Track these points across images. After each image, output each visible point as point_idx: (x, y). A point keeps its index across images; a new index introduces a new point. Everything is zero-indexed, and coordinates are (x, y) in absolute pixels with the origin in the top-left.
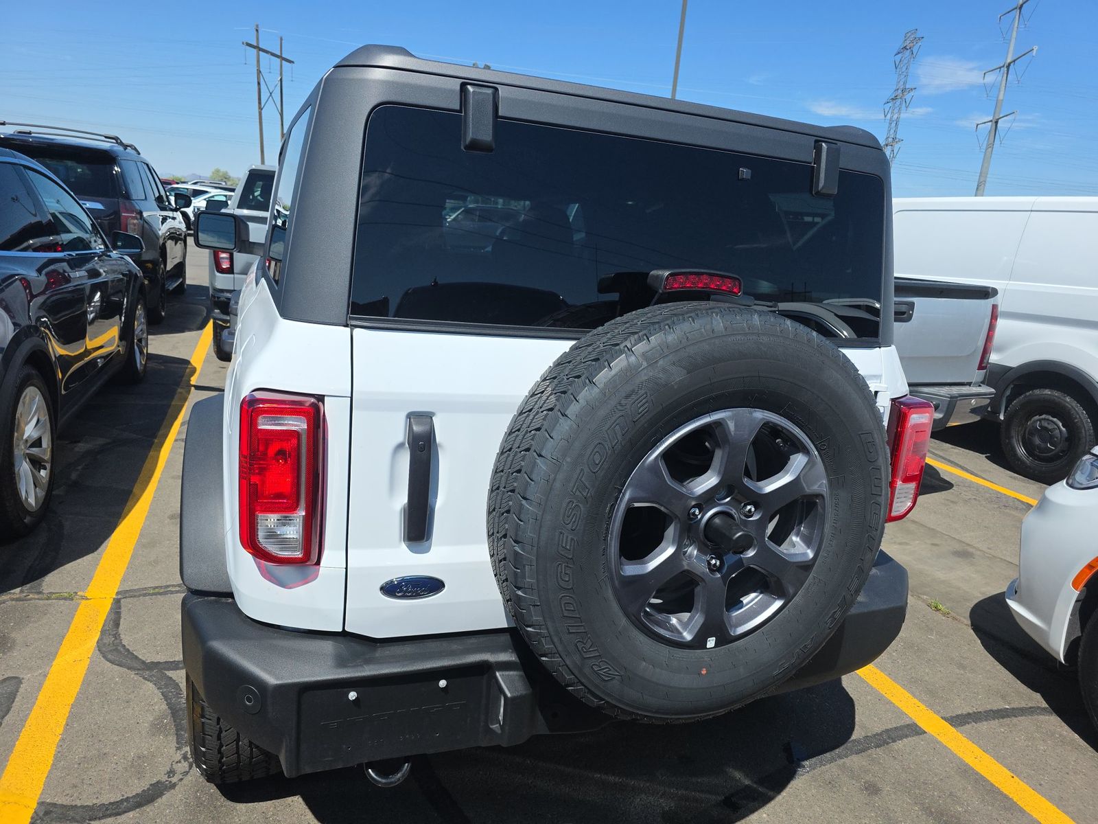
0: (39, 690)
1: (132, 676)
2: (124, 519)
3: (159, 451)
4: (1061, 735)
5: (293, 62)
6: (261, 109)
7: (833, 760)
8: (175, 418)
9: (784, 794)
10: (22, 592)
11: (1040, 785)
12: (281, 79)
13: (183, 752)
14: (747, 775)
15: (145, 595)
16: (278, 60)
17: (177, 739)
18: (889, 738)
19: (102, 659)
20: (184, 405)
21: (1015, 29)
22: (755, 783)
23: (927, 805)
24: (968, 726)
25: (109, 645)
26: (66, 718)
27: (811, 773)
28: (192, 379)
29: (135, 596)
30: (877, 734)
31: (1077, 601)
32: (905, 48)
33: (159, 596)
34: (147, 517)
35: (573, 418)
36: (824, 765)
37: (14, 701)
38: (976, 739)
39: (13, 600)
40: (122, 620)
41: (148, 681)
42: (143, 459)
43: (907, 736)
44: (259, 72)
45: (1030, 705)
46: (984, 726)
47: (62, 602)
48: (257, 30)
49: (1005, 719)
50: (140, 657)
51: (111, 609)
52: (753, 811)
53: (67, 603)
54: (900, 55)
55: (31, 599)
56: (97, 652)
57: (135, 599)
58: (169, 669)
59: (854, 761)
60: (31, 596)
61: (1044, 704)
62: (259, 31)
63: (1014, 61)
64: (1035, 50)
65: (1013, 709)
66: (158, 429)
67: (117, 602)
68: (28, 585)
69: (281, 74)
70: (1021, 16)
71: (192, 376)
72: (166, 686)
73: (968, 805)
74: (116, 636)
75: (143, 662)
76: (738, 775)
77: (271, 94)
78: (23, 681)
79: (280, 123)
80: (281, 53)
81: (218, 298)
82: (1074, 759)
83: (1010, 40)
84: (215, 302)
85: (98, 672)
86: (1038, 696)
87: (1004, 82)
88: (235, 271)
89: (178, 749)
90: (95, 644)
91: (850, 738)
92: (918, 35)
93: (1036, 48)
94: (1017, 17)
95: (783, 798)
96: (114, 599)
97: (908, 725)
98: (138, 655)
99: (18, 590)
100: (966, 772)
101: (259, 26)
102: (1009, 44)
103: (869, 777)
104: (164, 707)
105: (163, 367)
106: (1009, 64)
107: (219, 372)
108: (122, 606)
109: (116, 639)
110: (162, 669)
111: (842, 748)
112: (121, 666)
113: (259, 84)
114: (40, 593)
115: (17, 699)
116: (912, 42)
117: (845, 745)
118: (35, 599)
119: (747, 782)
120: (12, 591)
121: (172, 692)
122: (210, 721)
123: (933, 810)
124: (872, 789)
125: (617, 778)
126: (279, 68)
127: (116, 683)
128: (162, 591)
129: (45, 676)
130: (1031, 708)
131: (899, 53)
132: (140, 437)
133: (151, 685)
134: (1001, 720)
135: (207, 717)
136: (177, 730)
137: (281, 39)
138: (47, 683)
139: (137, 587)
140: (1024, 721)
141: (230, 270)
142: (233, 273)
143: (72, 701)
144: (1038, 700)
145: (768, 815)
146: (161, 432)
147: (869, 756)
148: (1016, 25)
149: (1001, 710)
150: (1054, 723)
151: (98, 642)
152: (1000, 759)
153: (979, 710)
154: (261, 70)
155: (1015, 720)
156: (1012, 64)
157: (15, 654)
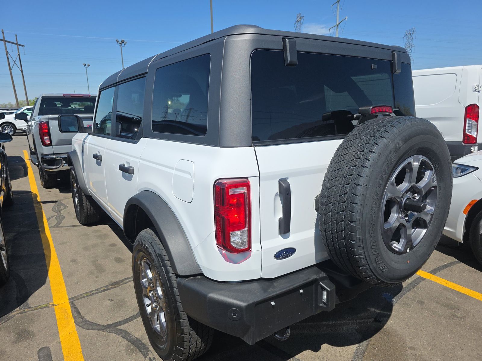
0: (61, 349)
1: (102, 333)
2: (49, 266)
3: (45, 233)
4: (468, 269)
5: (24, 46)
6: (10, 70)
7: (402, 296)
8: (42, 218)
9: (393, 312)
10: (20, 309)
11: (472, 287)
12: (19, 55)
13: (148, 358)
14: (377, 309)
15: (83, 297)
16: (16, 46)
17: (142, 353)
18: (415, 284)
19: (82, 329)
20: (42, 211)
21: (338, 10)
22: (381, 311)
23: (442, 304)
24: (437, 273)
25: (81, 322)
26: (83, 358)
27: (398, 302)
28: (37, 199)
29: (79, 299)
30: (410, 283)
31: (466, 218)
32: (298, 21)
33: (90, 296)
34: (60, 264)
35: (369, 167)
36: (400, 299)
37: (52, 358)
38: (443, 277)
39: (18, 314)
40: (80, 310)
41: (111, 333)
42: (40, 239)
43: (420, 282)
44: (7, 52)
45: (452, 261)
46: (443, 272)
47: (44, 309)
48: (3, 32)
49: (448, 268)
50: (100, 324)
51: (71, 307)
52: (387, 321)
53: (47, 309)
54: (296, 24)
55: (27, 312)
56: (78, 326)
57: (80, 300)
58: (117, 326)
59: (409, 294)
60: (27, 310)
61: (457, 260)
62: (4, 33)
63: (340, 23)
64: (347, 18)
65: (448, 264)
66: (37, 224)
67: (72, 304)
68: (22, 305)
69: (19, 52)
70: (340, 6)
71: (37, 198)
72: (121, 333)
73: (454, 300)
74: (82, 318)
75: (103, 326)
76: (373, 310)
77: (15, 62)
78: (50, 348)
79: (22, 75)
80: (17, 42)
81: (46, 158)
82: (477, 276)
83: (337, 15)
84: (44, 160)
85: (84, 335)
86: (452, 258)
87: (337, 32)
88: (53, 145)
89: (145, 357)
90: (74, 324)
91: (402, 287)
92: (302, 15)
93: (347, 17)
94: (338, 5)
95: (394, 314)
96: (69, 302)
97: (418, 277)
98: (99, 323)
99: (18, 309)
100: (446, 289)
101: (4, 31)
102: (337, 16)
103: (417, 299)
104: (126, 342)
105: (19, 196)
106: (338, 25)
107: (49, 194)
108: (76, 305)
109: (83, 319)
110: (114, 326)
111: (402, 291)
112: (94, 330)
113: (8, 58)
114: (30, 308)
115: (53, 357)
116: (300, 18)
117: (403, 290)
118: (30, 311)
119: (378, 311)
120: (15, 310)
121: (125, 335)
122: (186, 335)
123: (445, 305)
124: (421, 303)
125: (332, 322)
126: (17, 49)
127: (96, 338)
128: (90, 294)
129: (60, 343)
130: (453, 262)
131: (296, 23)
132: (30, 229)
133: (114, 334)
134: (446, 269)
135: (185, 333)
136: (139, 350)
137: (16, 36)
138: (63, 346)
139: (77, 295)
140: (454, 267)
141: (51, 144)
142: (52, 145)
143: (81, 350)
144: (453, 259)
145: (393, 321)
146: (40, 225)
147: (413, 292)
148: (338, 9)
149: (444, 265)
150: (463, 265)
151: (75, 323)
152: (454, 282)
153: (438, 267)
154: (8, 51)
155: (451, 267)
156: (339, 25)
157: (38, 337)
